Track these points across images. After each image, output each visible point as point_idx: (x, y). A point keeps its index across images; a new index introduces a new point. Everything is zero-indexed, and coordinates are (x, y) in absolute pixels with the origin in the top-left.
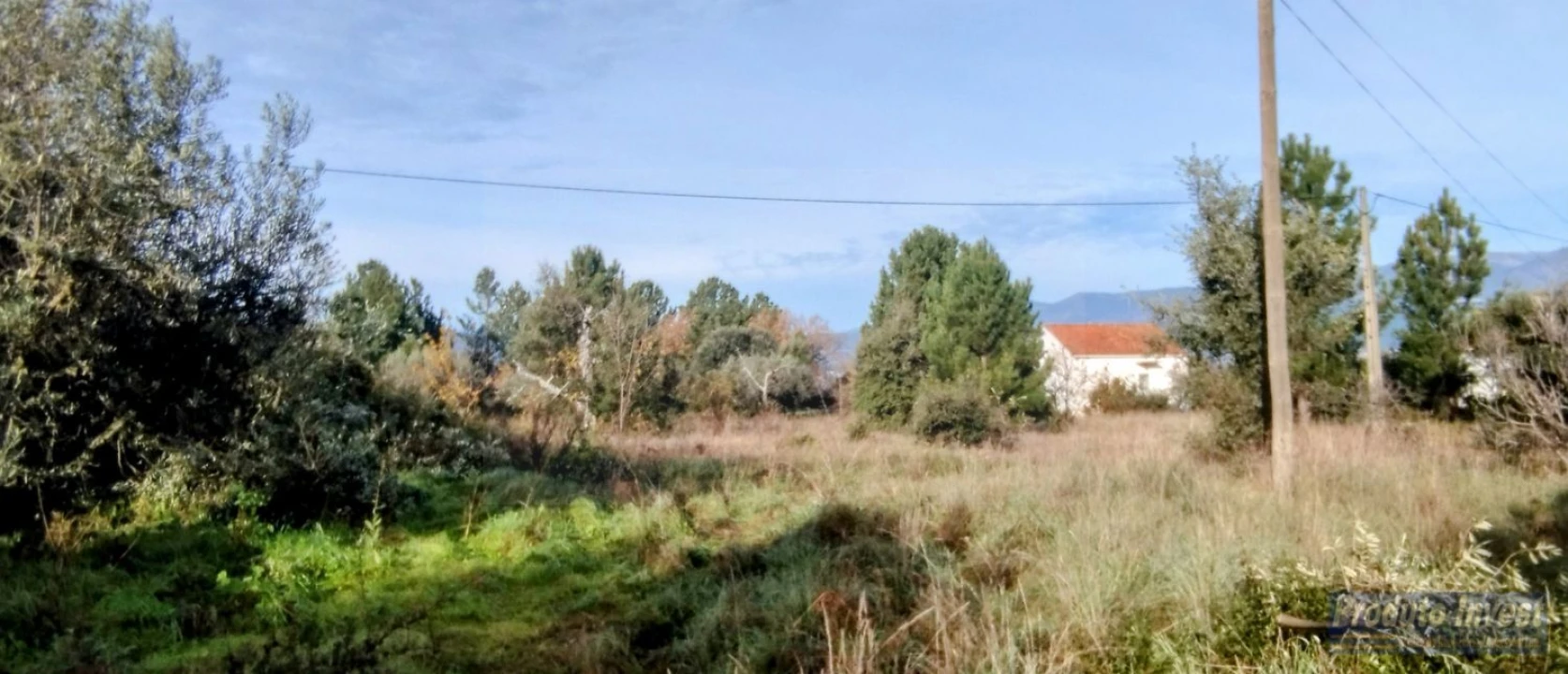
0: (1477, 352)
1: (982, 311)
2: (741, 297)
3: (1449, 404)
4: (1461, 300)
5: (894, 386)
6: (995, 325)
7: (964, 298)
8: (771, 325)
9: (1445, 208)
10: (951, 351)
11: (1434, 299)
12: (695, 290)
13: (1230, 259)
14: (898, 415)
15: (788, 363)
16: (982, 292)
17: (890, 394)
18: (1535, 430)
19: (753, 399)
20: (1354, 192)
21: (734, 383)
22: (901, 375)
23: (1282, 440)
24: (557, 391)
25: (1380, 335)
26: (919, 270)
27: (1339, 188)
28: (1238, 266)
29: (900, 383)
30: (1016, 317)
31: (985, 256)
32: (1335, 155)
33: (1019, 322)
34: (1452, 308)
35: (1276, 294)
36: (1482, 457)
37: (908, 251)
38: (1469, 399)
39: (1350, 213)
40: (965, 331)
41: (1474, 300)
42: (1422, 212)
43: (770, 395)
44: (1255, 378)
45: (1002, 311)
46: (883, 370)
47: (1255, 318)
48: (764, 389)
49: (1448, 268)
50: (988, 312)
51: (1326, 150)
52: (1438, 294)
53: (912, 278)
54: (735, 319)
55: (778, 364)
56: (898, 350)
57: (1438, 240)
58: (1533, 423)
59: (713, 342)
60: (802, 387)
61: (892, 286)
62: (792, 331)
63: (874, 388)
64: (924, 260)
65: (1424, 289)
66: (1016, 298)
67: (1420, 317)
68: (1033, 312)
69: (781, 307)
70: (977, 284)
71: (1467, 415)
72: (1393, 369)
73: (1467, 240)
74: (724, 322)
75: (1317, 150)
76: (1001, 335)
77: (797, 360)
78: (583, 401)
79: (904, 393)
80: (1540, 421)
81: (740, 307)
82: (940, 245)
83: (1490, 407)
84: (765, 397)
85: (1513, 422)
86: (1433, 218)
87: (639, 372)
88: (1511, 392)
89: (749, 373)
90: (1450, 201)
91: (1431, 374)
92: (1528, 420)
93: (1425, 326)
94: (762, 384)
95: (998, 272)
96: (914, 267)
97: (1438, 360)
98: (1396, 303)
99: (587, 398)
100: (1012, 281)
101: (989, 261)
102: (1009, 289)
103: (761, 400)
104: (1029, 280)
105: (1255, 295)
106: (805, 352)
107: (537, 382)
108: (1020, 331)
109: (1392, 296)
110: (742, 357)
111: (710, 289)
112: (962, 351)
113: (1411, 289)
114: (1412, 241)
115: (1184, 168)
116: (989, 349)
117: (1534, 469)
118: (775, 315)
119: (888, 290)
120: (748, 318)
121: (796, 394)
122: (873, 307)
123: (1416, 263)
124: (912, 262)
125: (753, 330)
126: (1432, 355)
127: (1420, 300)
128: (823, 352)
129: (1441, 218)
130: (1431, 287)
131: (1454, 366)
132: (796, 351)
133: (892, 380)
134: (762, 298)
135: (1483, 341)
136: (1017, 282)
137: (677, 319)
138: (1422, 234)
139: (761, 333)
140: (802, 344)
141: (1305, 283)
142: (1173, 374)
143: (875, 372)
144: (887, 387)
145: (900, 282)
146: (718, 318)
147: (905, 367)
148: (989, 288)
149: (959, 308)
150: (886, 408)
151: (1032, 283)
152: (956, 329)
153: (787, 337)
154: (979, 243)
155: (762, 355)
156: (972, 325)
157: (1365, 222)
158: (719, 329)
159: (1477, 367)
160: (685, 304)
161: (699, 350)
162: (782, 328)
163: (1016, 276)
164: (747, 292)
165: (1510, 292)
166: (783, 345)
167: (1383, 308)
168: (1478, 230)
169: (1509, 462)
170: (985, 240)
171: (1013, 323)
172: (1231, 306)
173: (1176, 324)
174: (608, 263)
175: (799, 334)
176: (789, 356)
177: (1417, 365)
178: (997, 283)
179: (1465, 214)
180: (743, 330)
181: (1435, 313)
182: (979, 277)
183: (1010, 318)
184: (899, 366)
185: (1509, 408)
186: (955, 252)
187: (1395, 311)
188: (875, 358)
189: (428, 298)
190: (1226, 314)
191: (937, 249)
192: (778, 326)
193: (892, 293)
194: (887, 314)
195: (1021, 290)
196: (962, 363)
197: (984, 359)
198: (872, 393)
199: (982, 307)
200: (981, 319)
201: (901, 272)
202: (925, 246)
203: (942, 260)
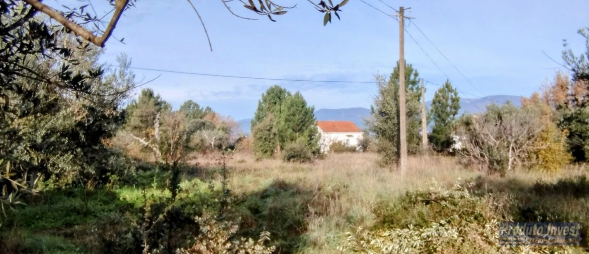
0: (456, 134)
1: (297, 117)
2: (200, 108)
3: (447, 151)
4: (452, 116)
5: (267, 143)
6: (302, 122)
7: (291, 112)
8: (212, 119)
9: (447, 86)
10: (286, 130)
11: (444, 116)
12: (182, 105)
13: (389, 106)
14: (268, 153)
15: (221, 133)
16: (297, 110)
17: (266, 146)
18: (473, 159)
19: (208, 146)
20: (419, 79)
21: (201, 140)
22: (270, 139)
23: (404, 161)
24: (146, 144)
25: (427, 128)
26: (272, 101)
27: (415, 78)
28: (391, 109)
29: (270, 142)
30: (309, 119)
31: (298, 98)
32: (413, 67)
33: (310, 121)
34: (449, 119)
35: (403, 118)
36: (458, 167)
37: (269, 94)
38: (454, 149)
39: (418, 86)
40: (291, 124)
41: (456, 116)
42: (440, 86)
43: (215, 145)
44: (395, 142)
45: (304, 117)
46: (264, 137)
47: (396, 125)
48: (213, 143)
49: (448, 106)
50: (299, 117)
51: (411, 65)
52: (445, 114)
53: (270, 104)
54: (199, 117)
55: (217, 133)
56: (269, 130)
57: (445, 96)
58: (472, 156)
59: (191, 125)
60: (225, 143)
61: (263, 106)
62: (220, 121)
63: (261, 143)
64: (274, 97)
65: (440, 112)
66: (309, 113)
67: (439, 122)
68: (314, 118)
69: (216, 112)
70: (295, 107)
71: (453, 154)
72: (431, 139)
73: (454, 97)
74: (194, 118)
75: (408, 65)
76: (304, 125)
77: (224, 132)
78: (156, 147)
80: (474, 156)
81: (200, 112)
82: (280, 92)
83: (460, 152)
84: (213, 146)
85: (466, 156)
86: (444, 89)
87: (178, 137)
88: (466, 147)
89: (207, 137)
90: (449, 83)
91: (442, 140)
92: (470, 155)
93: (441, 125)
94: (212, 141)
95: (303, 103)
96: (271, 100)
97: (444, 136)
98: (432, 117)
99: (158, 146)
100: (307, 106)
101: (300, 100)
102: (307, 109)
103: (211, 147)
104: (313, 106)
105: (396, 118)
106: (226, 129)
107: (138, 141)
108: (310, 124)
109: (431, 114)
110: (203, 131)
111: (189, 105)
112: (290, 131)
113: (436, 112)
114: (437, 96)
115: (375, 78)
116: (299, 130)
117: (472, 170)
118: (214, 115)
119: (261, 108)
120: (203, 116)
122: (255, 114)
123: (438, 104)
124: (270, 98)
125: (206, 121)
126: (442, 134)
127: (439, 116)
128: (232, 129)
129: (446, 89)
130: (443, 112)
131: (449, 138)
132: (223, 129)
133: (267, 141)
134: (209, 109)
135: (458, 130)
136: (309, 108)
138: (440, 94)
139: (209, 122)
140: (225, 126)
141: (410, 114)
142: (358, 139)
143: (261, 138)
144: (265, 143)
145: (266, 105)
146: (192, 116)
147: (272, 136)
148: (300, 109)
149: (289, 116)
150: (265, 150)
151: (314, 107)
152: (288, 123)
153: (219, 124)
154: (296, 93)
155: (210, 130)
156: (294, 122)
157: (423, 90)
158: (193, 120)
159: (456, 138)
160: (179, 110)
162: (216, 120)
163: (309, 105)
164: (203, 106)
165: (467, 115)
166: (218, 127)
167: (428, 118)
168: (457, 93)
169: (465, 168)
170: (299, 92)
171: (308, 121)
172: (388, 120)
173: (372, 126)
174: (155, 95)
175: (223, 123)
176: (221, 131)
177: (438, 138)
178: (303, 107)
179: (454, 88)
180: (202, 120)
181: (443, 120)
182: (296, 105)
183: (307, 119)
184: (269, 136)
185: (465, 152)
186: (285, 95)
187: (431, 119)
188: (262, 133)
190: (387, 123)
191: (279, 94)
192: (215, 119)
193: (263, 109)
194: (261, 117)
195: (311, 110)
196: (290, 135)
197: (297, 134)
198: (260, 145)
199: (297, 115)
200: (297, 120)
201: (266, 102)
202: (275, 93)
203: (281, 98)
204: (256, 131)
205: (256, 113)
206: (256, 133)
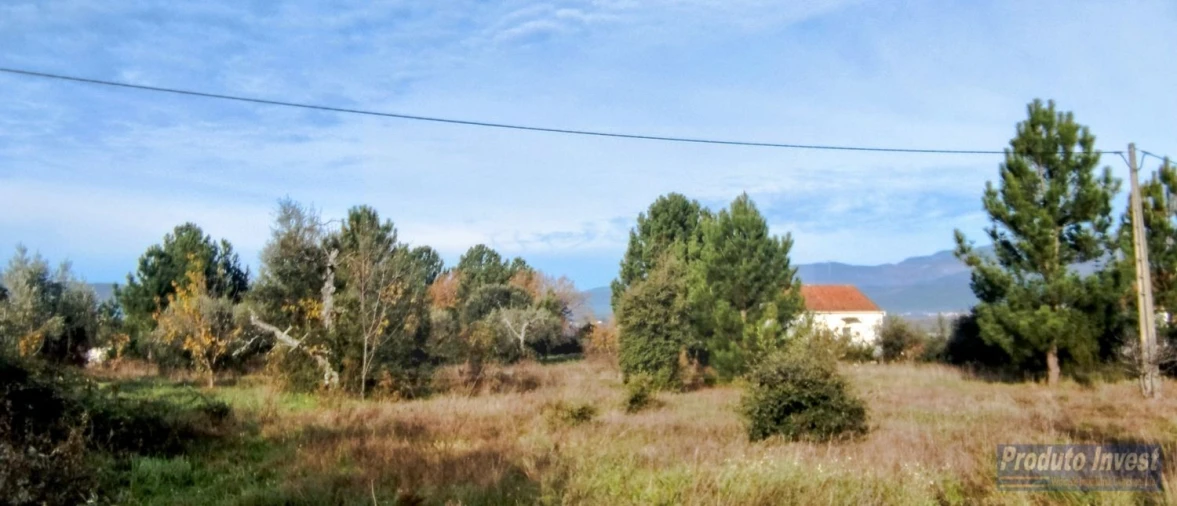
1: (744, 265)
2: (503, 261)
5: (662, 340)
6: (757, 279)
7: (724, 252)
8: (527, 284)
10: (713, 304)
12: (465, 254)
14: (664, 373)
15: (543, 315)
16: (743, 246)
17: (658, 349)
19: (511, 346)
21: (496, 333)
22: (669, 329)
24: (295, 343)
26: (665, 232)
27: (1086, 151)
29: (667, 337)
30: (777, 271)
31: (746, 211)
33: (781, 276)
37: (655, 214)
40: (726, 286)
42: (1145, 179)
43: (527, 343)
45: (763, 266)
46: (651, 324)
48: (522, 338)
50: (749, 267)
51: (1070, 115)
53: (659, 239)
54: (498, 279)
55: (534, 315)
56: (666, 303)
59: (478, 297)
60: (554, 336)
61: (641, 246)
62: (545, 289)
63: (641, 342)
64: (670, 223)
66: (776, 254)
68: (791, 267)
69: (535, 269)
70: (738, 239)
74: (489, 281)
75: (1061, 115)
76: (761, 289)
77: (550, 313)
78: (323, 355)
79: (672, 348)
81: (502, 269)
82: (684, 210)
84: (522, 346)
86: (1155, 185)
87: (387, 323)
89: (509, 324)
90: (1170, 170)
94: (519, 333)
95: (758, 227)
96: (662, 228)
99: (328, 352)
100: (770, 235)
101: (750, 217)
102: (769, 244)
103: (519, 347)
106: (556, 306)
108: (780, 286)
110: (502, 310)
111: (478, 254)
112: (723, 305)
116: (750, 304)
118: (530, 276)
119: (637, 250)
120: (508, 278)
121: (549, 341)
122: (622, 265)
124: (659, 224)
125: (512, 288)
128: (569, 307)
129: (1163, 186)
132: (548, 306)
133: (660, 334)
134: (519, 262)
136: (776, 239)
137: (450, 278)
139: (518, 290)
140: (553, 301)
143: (643, 325)
144: (655, 341)
145: (647, 244)
146: (482, 278)
147: (674, 321)
148: (751, 242)
149: (719, 262)
150: (653, 362)
152: (716, 283)
153: (540, 294)
155: (519, 309)
156: (734, 279)
158: (484, 286)
160: (457, 266)
161: (467, 304)
162: (536, 287)
164: (507, 257)
166: (537, 300)
170: (745, 196)
171: (774, 278)
174: (382, 222)
175: (550, 292)
176: (542, 309)
178: (758, 237)
180: (503, 287)
182: (740, 232)
183: (771, 272)
184: (667, 320)
186: (697, 217)
188: (643, 311)
189: (236, 256)
191: (682, 213)
192: (532, 285)
193: (641, 252)
194: (636, 271)
195: (781, 245)
196: (725, 317)
197: (743, 314)
198: (638, 347)
199: (744, 260)
200: (743, 272)
201: (648, 234)
202: (671, 210)
203: (687, 222)
204: (628, 305)
205: (625, 261)
206: (627, 313)
